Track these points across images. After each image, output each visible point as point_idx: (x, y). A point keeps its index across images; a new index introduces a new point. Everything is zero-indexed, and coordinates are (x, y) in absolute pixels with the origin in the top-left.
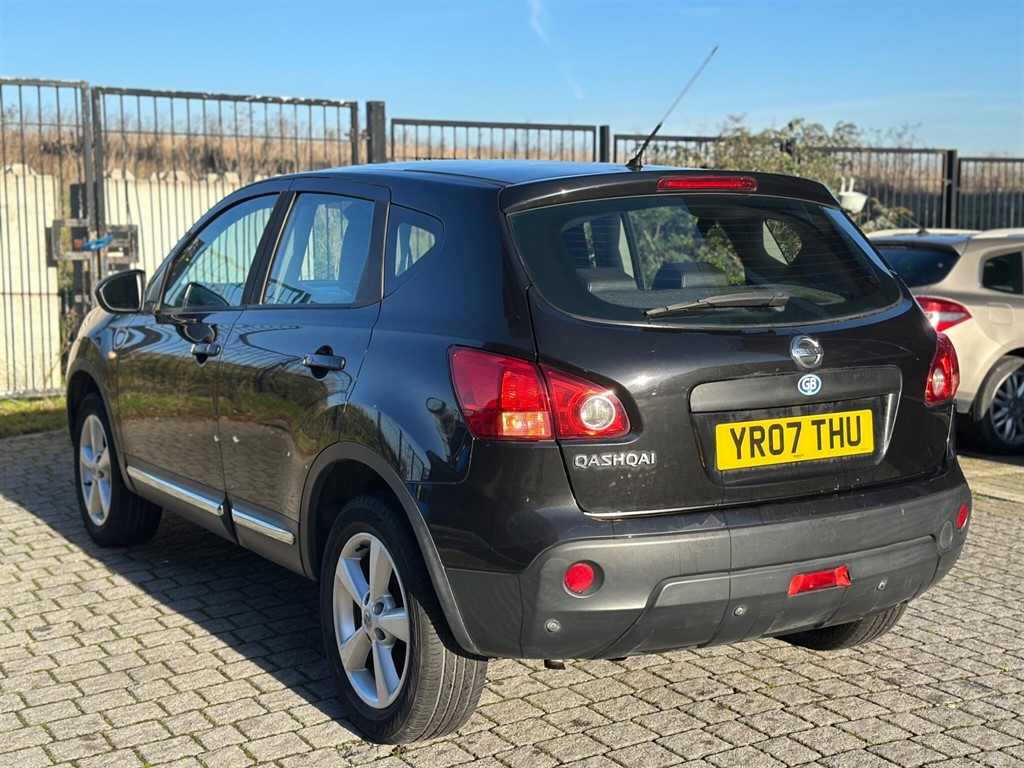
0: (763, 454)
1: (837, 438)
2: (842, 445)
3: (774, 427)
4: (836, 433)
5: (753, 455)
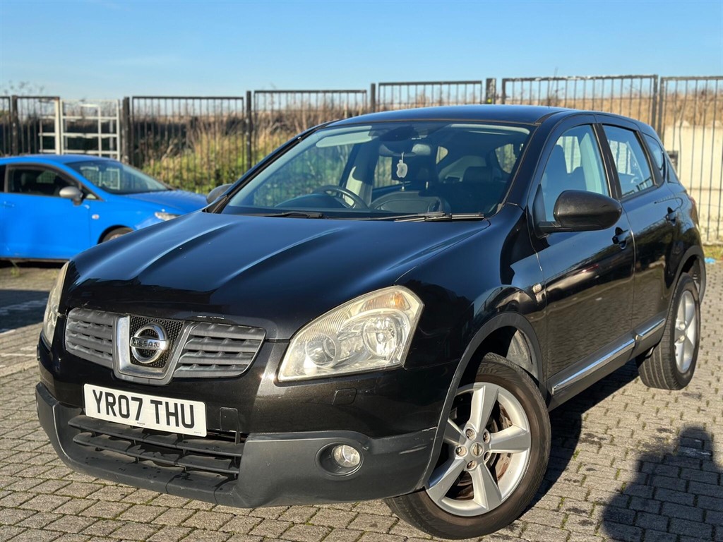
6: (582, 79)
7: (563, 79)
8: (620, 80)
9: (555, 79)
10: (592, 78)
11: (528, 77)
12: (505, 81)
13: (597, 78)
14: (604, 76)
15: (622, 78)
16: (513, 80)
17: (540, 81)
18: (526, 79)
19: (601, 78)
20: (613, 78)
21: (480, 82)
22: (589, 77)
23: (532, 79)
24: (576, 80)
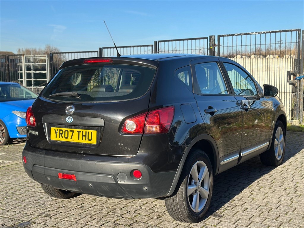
0: (62, 138)
1: (84, 137)
2: (86, 140)
3: (66, 131)
4: (84, 136)
5: (60, 137)
6: (259, 33)
7: (249, 34)
8: (279, 33)
9: (244, 34)
10: (264, 33)
11: (231, 34)
12: (219, 37)
13: (267, 32)
14: (270, 31)
15: (280, 32)
16: (223, 36)
17: (237, 35)
18: (230, 35)
19: (269, 32)
20: (276, 32)
21: (207, 38)
22: (263, 32)
23: (233, 35)
24: (256, 34)
